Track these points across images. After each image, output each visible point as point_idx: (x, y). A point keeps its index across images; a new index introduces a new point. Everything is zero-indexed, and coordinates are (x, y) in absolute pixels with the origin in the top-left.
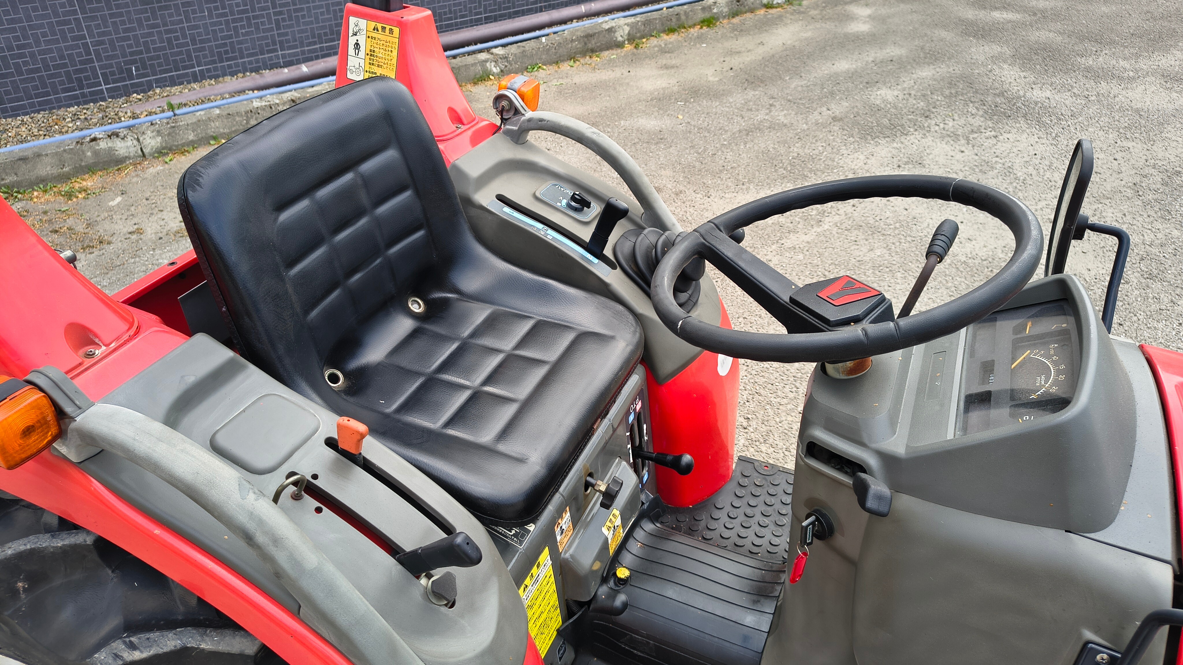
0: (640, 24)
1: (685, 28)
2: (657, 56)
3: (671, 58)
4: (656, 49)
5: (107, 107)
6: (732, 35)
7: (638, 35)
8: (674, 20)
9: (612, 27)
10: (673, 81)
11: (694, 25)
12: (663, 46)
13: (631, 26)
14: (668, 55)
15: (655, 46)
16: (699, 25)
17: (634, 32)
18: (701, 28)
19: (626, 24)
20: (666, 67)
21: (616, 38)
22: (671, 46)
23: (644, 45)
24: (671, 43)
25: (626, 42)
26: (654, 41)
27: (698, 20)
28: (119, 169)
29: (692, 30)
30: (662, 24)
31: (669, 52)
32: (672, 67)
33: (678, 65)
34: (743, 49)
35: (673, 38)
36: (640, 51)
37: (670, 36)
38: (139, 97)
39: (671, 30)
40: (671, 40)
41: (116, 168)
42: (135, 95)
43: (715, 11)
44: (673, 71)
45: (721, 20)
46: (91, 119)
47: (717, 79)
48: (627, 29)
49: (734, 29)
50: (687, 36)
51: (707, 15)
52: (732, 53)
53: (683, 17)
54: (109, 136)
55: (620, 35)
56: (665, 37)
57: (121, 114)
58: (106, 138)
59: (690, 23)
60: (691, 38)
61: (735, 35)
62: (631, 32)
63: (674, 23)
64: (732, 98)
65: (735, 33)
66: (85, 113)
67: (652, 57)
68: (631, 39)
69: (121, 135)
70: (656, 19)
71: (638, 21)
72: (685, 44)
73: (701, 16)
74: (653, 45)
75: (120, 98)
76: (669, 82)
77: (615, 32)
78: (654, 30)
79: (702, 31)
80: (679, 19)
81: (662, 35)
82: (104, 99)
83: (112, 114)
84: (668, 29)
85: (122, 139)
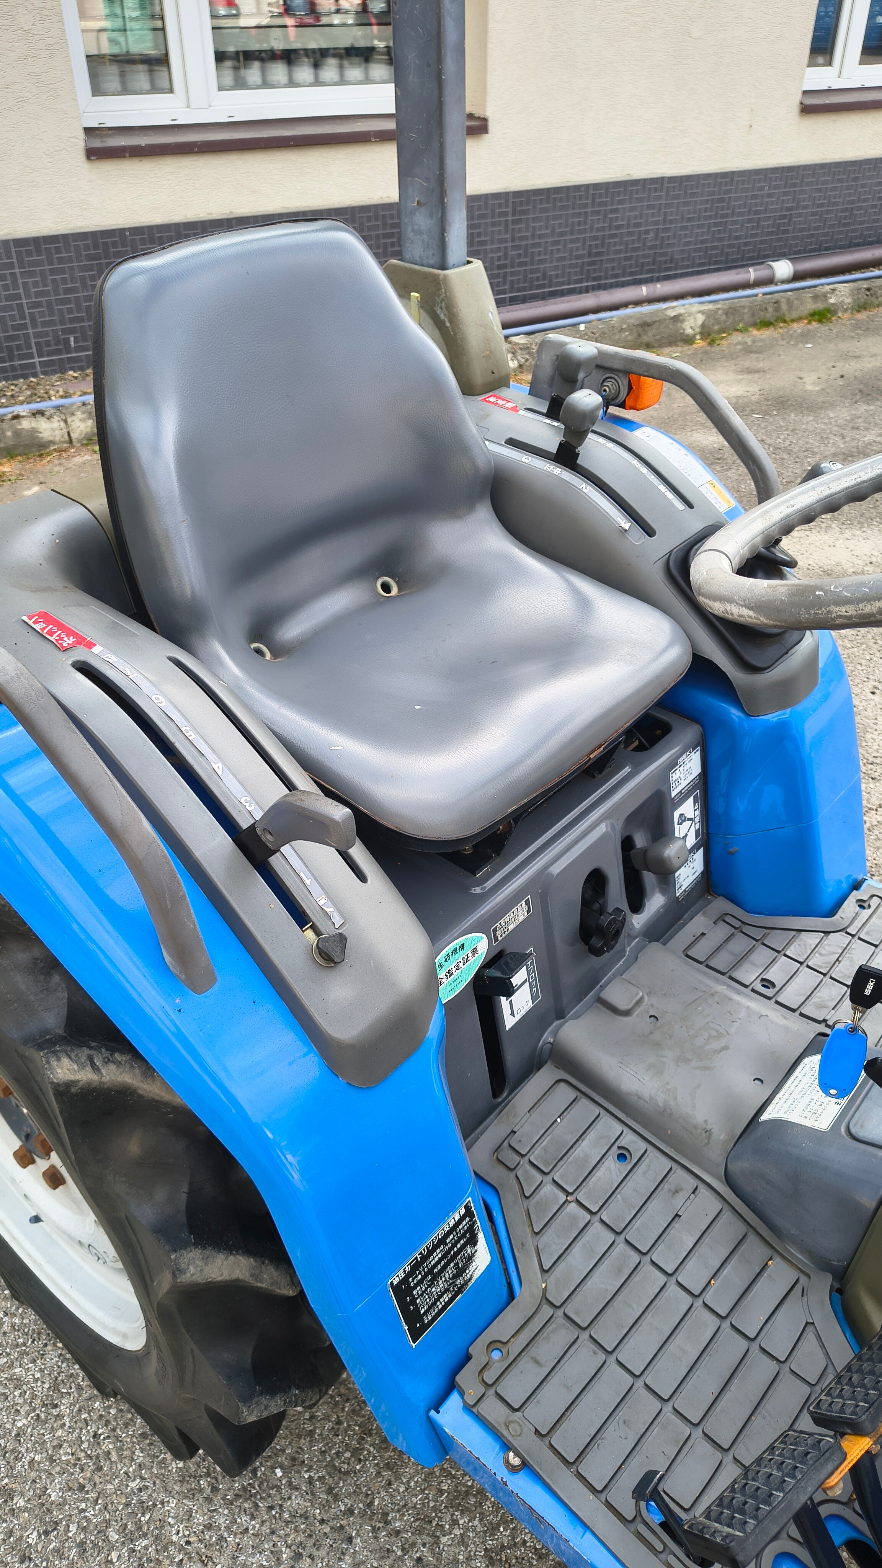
0: (720, 312)
1: (785, 321)
2: (738, 356)
3: (757, 360)
4: (739, 347)
5: (38, 384)
6: (853, 334)
7: (716, 328)
8: (770, 309)
9: (680, 315)
10: (754, 389)
11: (800, 319)
12: (750, 343)
13: (708, 314)
14: (754, 356)
15: (739, 343)
16: (806, 318)
17: (711, 323)
18: (809, 323)
19: (700, 312)
20: (749, 371)
21: (684, 329)
22: (760, 344)
23: (724, 342)
24: (762, 340)
25: (698, 337)
26: (738, 337)
27: (806, 312)
28: (41, 456)
29: (795, 326)
30: (753, 315)
31: (756, 352)
32: (757, 371)
33: (766, 369)
34: (865, 353)
35: (766, 334)
36: (716, 348)
37: (761, 332)
38: (75, 375)
39: (766, 324)
40: (763, 337)
41: (37, 454)
42: (71, 373)
43: (832, 301)
44: (757, 376)
45: (840, 314)
46: (18, 396)
47: (818, 388)
48: (701, 318)
49: (857, 326)
50: (786, 333)
51: (820, 306)
52: (847, 357)
53: (784, 307)
54: (34, 414)
55: (690, 327)
56: (755, 332)
57: (52, 392)
58: (30, 417)
59: (794, 315)
60: (791, 335)
61: (858, 334)
62: (706, 323)
63: (770, 315)
64: (833, 413)
65: (858, 331)
66: (12, 390)
67: (731, 357)
68: (706, 333)
69: (47, 413)
70: (744, 307)
71: (718, 309)
72: (782, 342)
73: (811, 306)
74: (735, 342)
75: (54, 375)
76: (748, 389)
77: (683, 321)
78: (740, 321)
79: (809, 327)
80: (777, 310)
81: (750, 329)
82: (35, 375)
83: (42, 392)
84: (761, 322)
85: (48, 419)
